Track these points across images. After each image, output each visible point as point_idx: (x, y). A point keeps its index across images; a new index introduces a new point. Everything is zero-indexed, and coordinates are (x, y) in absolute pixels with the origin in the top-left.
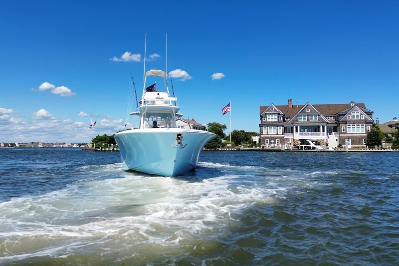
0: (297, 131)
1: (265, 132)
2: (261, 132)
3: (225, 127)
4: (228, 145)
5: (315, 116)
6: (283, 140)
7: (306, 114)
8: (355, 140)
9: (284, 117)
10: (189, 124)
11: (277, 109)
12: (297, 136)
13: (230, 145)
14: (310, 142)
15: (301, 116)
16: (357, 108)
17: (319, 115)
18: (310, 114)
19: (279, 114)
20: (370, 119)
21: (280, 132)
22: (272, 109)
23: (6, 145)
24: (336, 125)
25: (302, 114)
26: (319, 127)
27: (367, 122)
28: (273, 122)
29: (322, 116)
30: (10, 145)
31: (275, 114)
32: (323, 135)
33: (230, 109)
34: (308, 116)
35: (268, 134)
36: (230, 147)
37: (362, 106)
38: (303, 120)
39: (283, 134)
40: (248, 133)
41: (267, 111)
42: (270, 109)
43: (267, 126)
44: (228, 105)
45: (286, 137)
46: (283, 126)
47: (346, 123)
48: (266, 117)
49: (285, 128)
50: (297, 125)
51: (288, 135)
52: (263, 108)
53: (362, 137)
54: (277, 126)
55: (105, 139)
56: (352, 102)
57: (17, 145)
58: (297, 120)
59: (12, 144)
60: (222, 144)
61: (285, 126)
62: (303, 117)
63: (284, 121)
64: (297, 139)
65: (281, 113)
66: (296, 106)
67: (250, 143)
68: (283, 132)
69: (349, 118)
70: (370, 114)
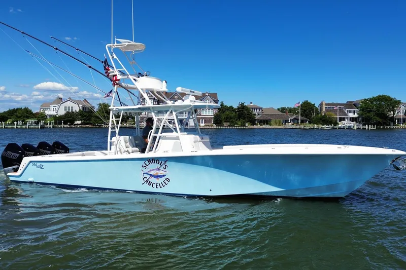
1: (143, 113)
8: (207, 120)
9: (158, 102)
10: (78, 105)
16: (208, 97)
19: (154, 99)
32: (186, 116)
37: (214, 97)
44: (111, 91)
48: (144, 101)
53: (211, 118)
56: (207, 93)
65: (156, 98)
70: (216, 102)
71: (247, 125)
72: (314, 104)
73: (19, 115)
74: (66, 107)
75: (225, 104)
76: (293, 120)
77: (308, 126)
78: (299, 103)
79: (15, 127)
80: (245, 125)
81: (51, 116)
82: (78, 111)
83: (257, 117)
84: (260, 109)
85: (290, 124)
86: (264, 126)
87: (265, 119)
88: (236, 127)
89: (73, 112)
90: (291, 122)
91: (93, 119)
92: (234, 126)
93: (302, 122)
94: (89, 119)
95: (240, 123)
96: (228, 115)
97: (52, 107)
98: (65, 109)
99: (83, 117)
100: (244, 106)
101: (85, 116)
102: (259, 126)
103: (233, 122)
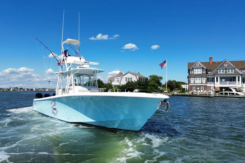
0: (217, 81)
1: (192, 81)
2: (189, 82)
3: (161, 78)
4: (165, 91)
5: (232, 69)
6: (206, 88)
7: (224, 68)
9: (207, 70)
10: (136, 76)
11: (201, 65)
13: (166, 91)
14: (232, 89)
15: (220, 69)
17: (234, 69)
18: (228, 68)
19: (203, 68)
21: (204, 81)
22: (198, 65)
23: (28, 89)
25: (221, 68)
28: (199, 74)
29: (237, 69)
30: (30, 90)
31: (200, 68)
33: (166, 65)
34: (226, 69)
35: (194, 83)
36: (167, 93)
38: (222, 73)
39: (206, 83)
40: (178, 82)
41: (194, 66)
42: (196, 64)
43: (194, 77)
44: (165, 62)
45: (208, 85)
46: (206, 77)
48: (193, 71)
49: (208, 78)
50: (217, 76)
51: (210, 84)
52: (190, 65)
54: (202, 77)
57: (34, 90)
58: (217, 73)
59: (31, 89)
60: (160, 90)
61: (208, 77)
62: (222, 70)
63: (207, 73)
64: (218, 86)
65: (205, 67)
66: (215, 62)
67: (180, 89)
68: (206, 82)
74: (126, 78)
81: (115, 86)
82: (136, 81)
89: (132, 82)
91: (149, 87)
94: (146, 88)
97: (116, 80)
98: (126, 80)
99: (140, 86)
101: (142, 85)
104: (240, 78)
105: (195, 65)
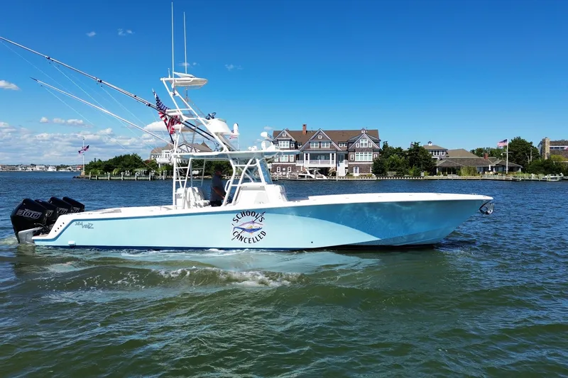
0: (307, 159)
1: (276, 160)
5: (327, 143)
6: (295, 168)
7: (318, 141)
8: (363, 168)
9: (296, 143)
11: (289, 135)
12: (307, 164)
15: (313, 143)
16: (365, 136)
17: (330, 142)
18: (322, 141)
19: (291, 140)
20: (377, 147)
21: (292, 159)
22: (284, 135)
24: (347, 153)
25: (314, 141)
26: (329, 154)
27: (374, 150)
28: (285, 149)
29: (333, 143)
31: (288, 140)
32: (333, 163)
34: (320, 143)
35: (279, 162)
37: (373, 135)
38: (314, 147)
39: (294, 162)
41: (279, 137)
42: (282, 134)
45: (298, 164)
47: (355, 151)
48: (278, 143)
49: (297, 155)
50: (307, 152)
51: (300, 163)
52: (276, 134)
53: (369, 165)
55: (100, 166)
56: (363, 129)
58: (309, 147)
62: (315, 144)
63: (296, 147)
64: (306, 167)
65: (293, 139)
66: (309, 132)
68: (295, 160)
69: (357, 146)
70: (377, 142)
71: (423, 174)
72: (531, 143)
73: (127, 164)
75: (389, 145)
76: (495, 167)
77: (520, 175)
78: (505, 141)
79: (122, 178)
80: (419, 175)
81: (162, 164)
83: (438, 163)
84: (443, 151)
85: (491, 173)
86: (449, 177)
87: (451, 165)
88: (406, 177)
90: (492, 170)
92: (403, 176)
93: (511, 169)
95: (412, 172)
96: (393, 160)
97: (164, 153)
100: (418, 147)
102: (441, 176)
103: (401, 171)
104: (335, 154)
105: (281, 136)
